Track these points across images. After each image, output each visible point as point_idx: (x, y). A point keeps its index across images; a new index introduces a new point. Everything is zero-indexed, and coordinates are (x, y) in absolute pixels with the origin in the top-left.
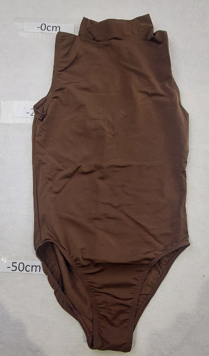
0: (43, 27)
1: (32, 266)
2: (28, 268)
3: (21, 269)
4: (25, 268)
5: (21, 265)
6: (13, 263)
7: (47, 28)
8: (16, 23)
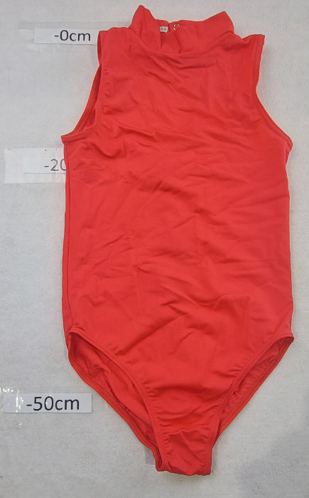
0: (64, 35)
1: (66, 401)
2: (61, 405)
3: (49, 406)
4: (55, 404)
5: (49, 400)
6: (36, 398)
7: (70, 37)
8: (21, 31)
